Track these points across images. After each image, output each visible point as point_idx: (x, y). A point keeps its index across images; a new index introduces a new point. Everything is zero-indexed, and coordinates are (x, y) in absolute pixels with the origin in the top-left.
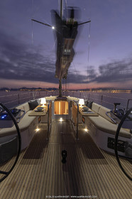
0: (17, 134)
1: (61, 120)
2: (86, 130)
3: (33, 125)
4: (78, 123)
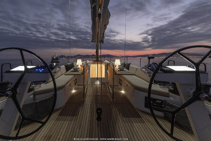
0: (54, 93)
1: (98, 83)
2: (123, 92)
4: (114, 86)
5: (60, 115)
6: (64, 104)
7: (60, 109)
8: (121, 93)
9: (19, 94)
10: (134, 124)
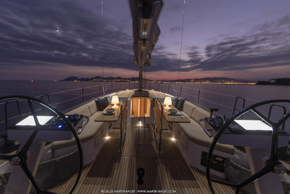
1: (140, 124)
2: (173, 139)
3: (101, 131)
4: (162, 130)
5: (89, 175)
6: (94, 158)
7: (88, 166)
8: (171, 141)
9: (30, 158)
10: (186, 189)
